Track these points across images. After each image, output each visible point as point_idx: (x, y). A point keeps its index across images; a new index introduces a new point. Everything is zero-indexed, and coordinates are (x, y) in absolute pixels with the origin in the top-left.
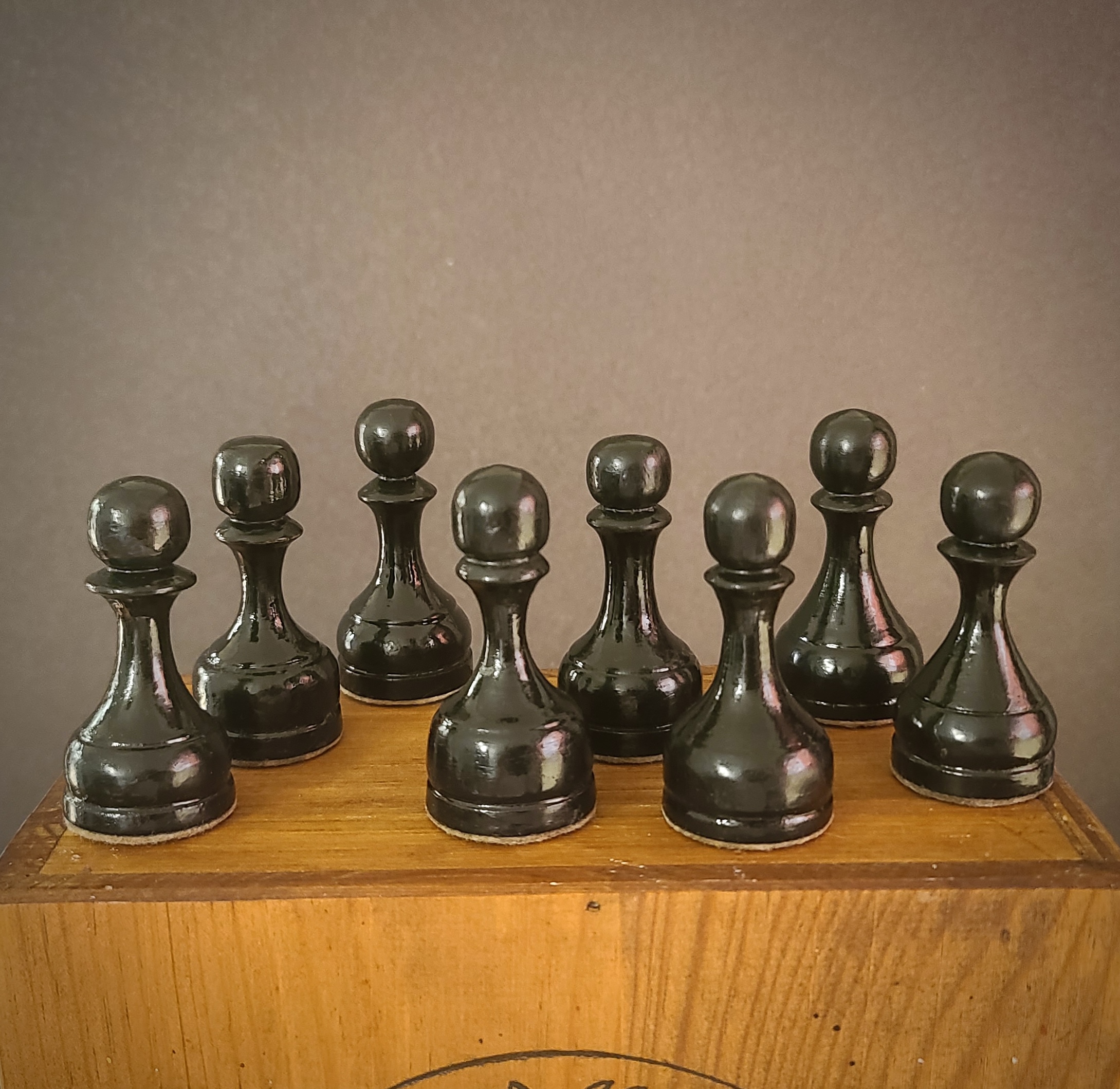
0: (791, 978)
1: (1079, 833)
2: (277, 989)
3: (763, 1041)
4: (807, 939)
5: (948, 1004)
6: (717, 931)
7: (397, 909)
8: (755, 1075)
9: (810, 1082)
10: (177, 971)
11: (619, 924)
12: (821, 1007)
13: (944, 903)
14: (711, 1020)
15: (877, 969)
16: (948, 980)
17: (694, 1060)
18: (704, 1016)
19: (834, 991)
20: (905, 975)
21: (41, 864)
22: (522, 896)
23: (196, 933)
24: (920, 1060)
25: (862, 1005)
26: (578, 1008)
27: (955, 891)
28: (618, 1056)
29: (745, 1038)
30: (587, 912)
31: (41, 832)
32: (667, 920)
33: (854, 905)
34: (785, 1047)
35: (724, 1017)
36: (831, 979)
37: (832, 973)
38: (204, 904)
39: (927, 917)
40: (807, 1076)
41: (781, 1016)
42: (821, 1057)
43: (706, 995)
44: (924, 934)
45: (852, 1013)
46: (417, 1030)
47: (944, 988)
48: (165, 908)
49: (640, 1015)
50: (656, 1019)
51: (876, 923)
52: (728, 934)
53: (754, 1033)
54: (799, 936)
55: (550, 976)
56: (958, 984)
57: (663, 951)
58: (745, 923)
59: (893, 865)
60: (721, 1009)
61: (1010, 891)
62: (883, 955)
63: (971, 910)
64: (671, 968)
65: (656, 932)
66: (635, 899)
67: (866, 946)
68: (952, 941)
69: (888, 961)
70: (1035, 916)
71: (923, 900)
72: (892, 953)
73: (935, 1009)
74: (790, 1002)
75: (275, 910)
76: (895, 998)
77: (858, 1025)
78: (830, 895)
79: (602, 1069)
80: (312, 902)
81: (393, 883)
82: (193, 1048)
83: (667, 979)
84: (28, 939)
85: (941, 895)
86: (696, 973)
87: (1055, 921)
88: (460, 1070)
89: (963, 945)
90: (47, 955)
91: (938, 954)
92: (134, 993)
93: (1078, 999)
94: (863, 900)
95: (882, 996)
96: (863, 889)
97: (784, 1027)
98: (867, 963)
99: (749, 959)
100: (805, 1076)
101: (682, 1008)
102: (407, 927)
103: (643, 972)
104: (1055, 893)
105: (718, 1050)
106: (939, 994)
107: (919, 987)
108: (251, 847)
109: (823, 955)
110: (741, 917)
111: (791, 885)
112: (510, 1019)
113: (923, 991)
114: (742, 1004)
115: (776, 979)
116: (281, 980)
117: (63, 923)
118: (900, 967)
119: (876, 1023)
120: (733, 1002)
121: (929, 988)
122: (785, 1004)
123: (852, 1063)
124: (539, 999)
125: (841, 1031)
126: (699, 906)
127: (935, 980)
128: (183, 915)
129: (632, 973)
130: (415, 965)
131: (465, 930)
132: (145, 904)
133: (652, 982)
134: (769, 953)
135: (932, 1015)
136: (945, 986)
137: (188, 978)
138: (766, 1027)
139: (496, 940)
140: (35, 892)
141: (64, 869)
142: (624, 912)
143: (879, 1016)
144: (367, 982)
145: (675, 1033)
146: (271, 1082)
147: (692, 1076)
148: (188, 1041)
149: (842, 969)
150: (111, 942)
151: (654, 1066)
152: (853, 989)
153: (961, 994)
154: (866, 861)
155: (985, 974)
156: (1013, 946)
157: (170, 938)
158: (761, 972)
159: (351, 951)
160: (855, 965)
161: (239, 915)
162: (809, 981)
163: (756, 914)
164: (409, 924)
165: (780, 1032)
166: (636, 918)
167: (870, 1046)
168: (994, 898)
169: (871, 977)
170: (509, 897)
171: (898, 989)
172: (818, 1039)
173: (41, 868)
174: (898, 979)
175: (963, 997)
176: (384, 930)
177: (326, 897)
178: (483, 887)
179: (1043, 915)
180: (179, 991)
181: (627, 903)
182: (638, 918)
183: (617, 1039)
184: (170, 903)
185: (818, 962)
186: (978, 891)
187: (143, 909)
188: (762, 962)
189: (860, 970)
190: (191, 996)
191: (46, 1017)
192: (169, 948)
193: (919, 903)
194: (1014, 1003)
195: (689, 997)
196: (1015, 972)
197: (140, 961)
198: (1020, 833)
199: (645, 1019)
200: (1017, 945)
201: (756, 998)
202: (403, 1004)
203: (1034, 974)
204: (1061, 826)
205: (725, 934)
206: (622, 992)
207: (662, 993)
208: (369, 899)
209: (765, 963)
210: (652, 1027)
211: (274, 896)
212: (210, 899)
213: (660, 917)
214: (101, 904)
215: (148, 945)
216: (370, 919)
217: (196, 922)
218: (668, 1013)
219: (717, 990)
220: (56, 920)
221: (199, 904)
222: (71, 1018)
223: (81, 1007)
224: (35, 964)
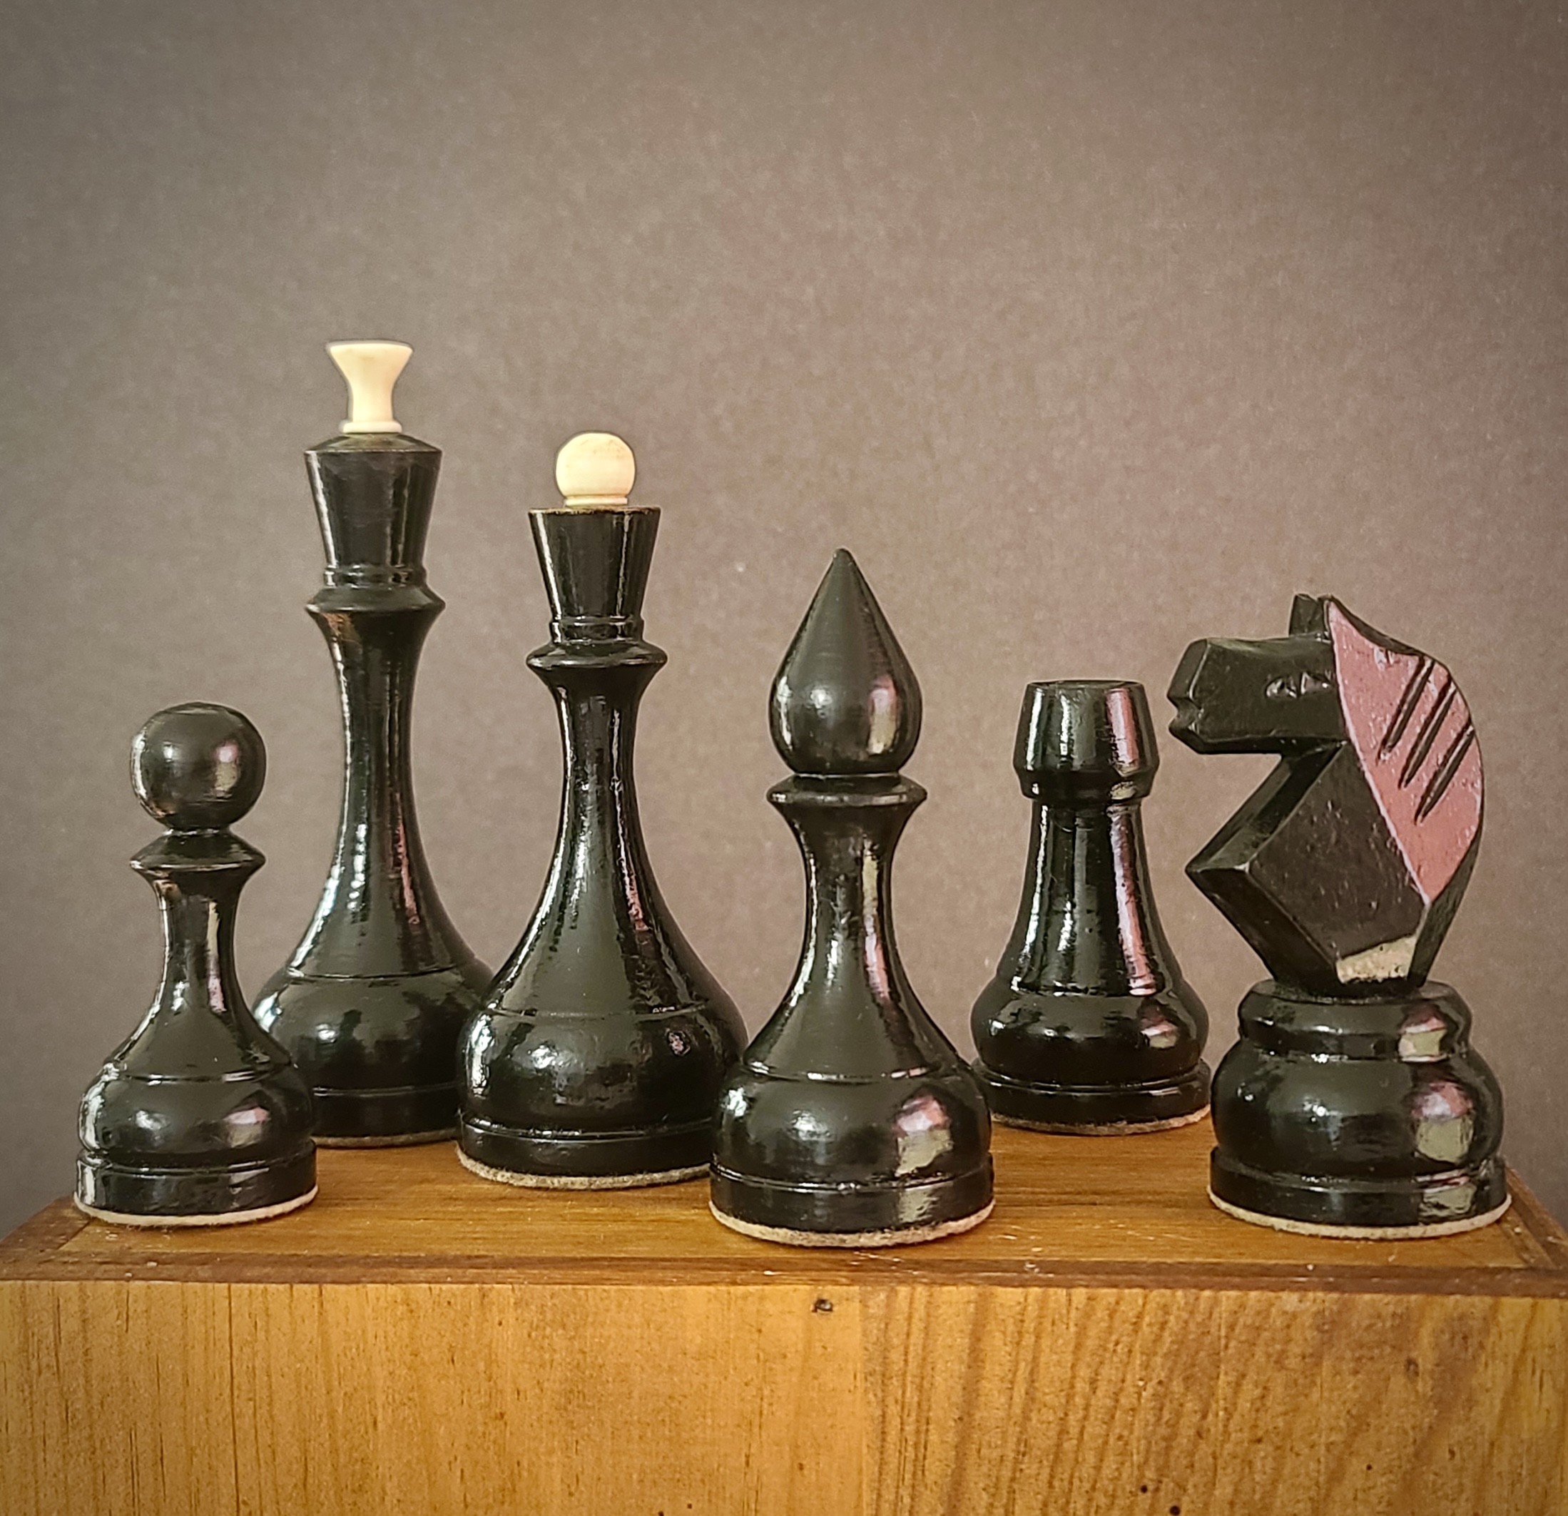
0: (1105, 1426)
2: (375, 1423)
4: (1128, 1363)
5: (1336, 1476)
6: (998, 1347)
7: (550, 1304)
10: (236, 1393)
11: (859, 1336)
12: (1150, 1474)
13: (1320, 1313)
14: (992, 1490)
15: (1229, 1416)
16: (1334, 1437)
18: (981, 1485)
19: (1168, 1449)
20: (1270, 1427)
21: (62, 1241)
22: (723, 1288)
23: (267, 1331)
25: (1210, 1474)
26: (801, 1467)
27: (1335, 1295)
30: (814, 1314)
32: (927, 1330)
33: (1192, 1313)
35: (1010, 1487)
36: (1163, 1431)
37: (1165, 1419)
38: (281, 1287)
39: (1296, 1334)
41: (1094, 1488)
43: (984, 1451)
44: (1292, 1362)
45: (1195, 1486)
46: (571, 1494)
47: (1328, 1450)
48: (226, 1293)
49: (890, 1480)
50: (913, 1487)
51: (1223, 1342)
52: (1014, 1354)
54: (1115, 1359)
55: (761, 1413)
56: (1348, 1445)
57: (923, 1378)
58: (1038, 1337)
60: (1006, 1473)
61: (1415, 1298)
62: (1236, 1393)
63: (1359, 1325)
64: (934, 1406)
65: (911, 1348)
66: (882, 1296)
67: (1212, 1379)
68: (1335, 1376)
69: (1244, 1405)
70: (1452, 1338)
71: (1288, 1308)
73: (1317, 1484)
74: (1105, 1464)
75: (378, 1299)
76: (1258, 1464)
77: (1206, 1505)
78: (1158, 1296)
80: (430, 1289)
81: (545, 1270)
82: (250, 1513)
83: (928, 1423)
84: (33, 1335)
85: (1314, 1301)
86: (970, 1415)
87: (1481, 1346)
89: (1351, 1382)
90: (58, 1361)
91: (1315, 1395)
92: (174, 1424)
93: (1524, 1473)
94: (1203, 1306)
95: (1238, 1461)
96: (1202, 1289)
97: (1098, 1506)
98: (1214, 1406)
99: (1046, 1394)
101: (949, 1472)
102: (560, 1332)
103: (893, 1410)
104: (1480, 1303)
106: (1322, 1459)
107: (1291, 1449)
108: (357, 1233)
109: (1150, 1390)
110: (1031, 1330)
111: (1102, 1281)
112: (703, 1481)
113: (1298, 1455)
114: (1035, 1466)
115: (1083, 1427)
116: (380, 1410)
117: (84, 1312)
118: (1262, 1413)
119: (1232, 1504)
120: (1022, 1462)
121: (1306, 1451)
122: (1098, 1468)
124: (745, 1451)
126: (972, 1308)
127: (1315, 1436)
128: (251, 1305)
129: (879, 1412)
130: (571, 1391)
131: (642, 1338)
132: (198, 1286)
133: (907, 1428)
134: (1072, 1387)
135: (1312, 1493)
136: (1329, 1446)
137: (251, 1403)
138: (1072, 1505)
139: (685, 1354)
140: (49, 1268)
141: (93, 1246)
142: (866, 1317)
143: (1236, 1491)
144: (502, 1415)
145: (940, 1511)
148: (245, 1503)
149: (1178, 1415)
150: (148, 1343)
152: (1196, 1446)
153: (1354, 1461)
155: (1386, 1430)
156: (1424, 1386)
157: (231, 1337)
158: (1062, 1415)
159: (482, 1366)
160: (1196, 1408)
161: (327, 1306)
162: (1131, 1433)
163: (1053, 1323)
164: (564, 1326)
166: (883, 1326)
168: (1391, 1308)
169: (1220, 1426)
170: (704, 1288)
171: (1263, 1450)
173: (62, 1245)
174: (1260, 1433)
175: (1356, 1466)
176: (529, 1336)
177: (451, 1283)
178: (669, 1274)
179: (1465, 1338)
180: (237, 1422)
181: (871, 1303)
182: (887, 1325)
184: (234, 1286)
185: (1143, 1401)
186: (1367, 1297)
187: (196, 1292)
188: (1063, 1401)
189: (1204, 1417)
190: (253, 1431)
191: (47, 1457)
192: (228, 1355)
193: (1285, 1313)
194: (1432, 1477)
195: (960, 1450)
196: (1430, 1427)
197: (185, 1375)
199: (898, 1487)
200: (1430, 1383)
201: (1056, 1457)
202: (551, 1452)
203: (1458, 1431)
205: (1010, 1355)
206: (864, 1443)
207: (922, 1446)
208: (510, 1286)
209: (1068, 1402)
210: (907, 1500)
211: (378, 1279)
212: (290, 1282)
213: (917, 1325)
214: (137, 1283)
215: (199, 1349)
216: (510, 1317)
217: (268, 1315)
218: (930, 1478)
219: (999, 1442)
220: (74, 1307)
221: (272, 1287)
222: (82, 1460)
223: (98, 1445)
224: (40, 1373)
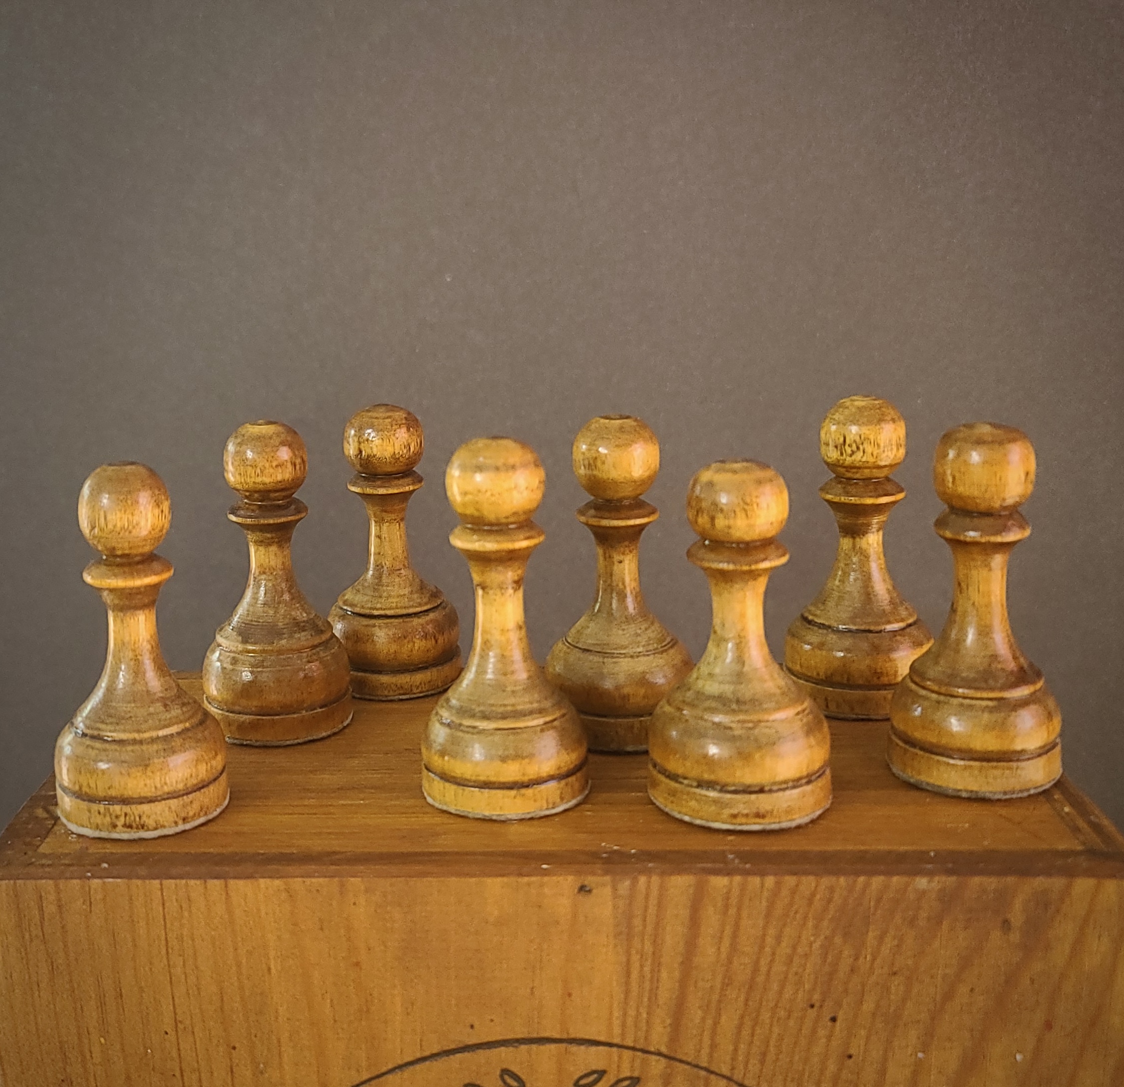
0: (786, 967)
1: (1081, 823)
2: (269, 969)
3: (758, 1031)
4: (803, 926)
5: (948, 996)
6: (711, 917)
7: (389, 890)
8: (750, 1067)
9: (807, 1074)
10: (170, 951)
11: (611, 909)
12: (816, 997)
13: (942, 890)
14: (705, 1009)
15: (874, 959)
16: (947, 971)
17: (687, 1051)
18: (697, 1005)
19: (830, 980)
20: (903, 965)
21: (38, 843)
22: (513, 879)
24: (920, 1055)
25: (859, 996)
26: (570, 995)
27: (953, 879)
28: (610, 1045)
29: (740, 1027)
30: (578, 895)
31: (40, 813)
32: (660, 905)
33: (851, 892)
34: (781, 1038)
35: (718, 1006)
36: (827, 969)
37: (828, 961)
38: (198, 882)
39: (925, 905)
40: (804, 1069)
41: (776, 1005)
42: (818, 1049)
43: (700, 984)
44: (922, 923)
45: (849, 1004)
46: (408, 1014)
47: (943, 979)
48: (159, 885)
49: (632, 1003)
50: (649, 1007)
51: (872, 910)
52: (721, 920)
53: (748, 1023)
54: (794, 923)
55: (541, 961)
56: (957, 975)
57: (656, 937)
58: (739, 909)
59: (890, 852)
60: (715, 997)
61: (1010, 880)
62: (880, 943)
63: (970, 898)
64: (664, 954)
65: (648, 917)
66: (627, 883)
67: (862, 935)
68: (951, 930)
69: (885, 950)
70: (1037, 905)
71: (921, 887)
72: (889, 942)
73: (935, 1000)
74: (785, 991)
75: (267, 888)
76: (893, 989)
77: (856, 1016)
78: (825, 881)
79: (593, 1058)
80: (304, 882)
81: (385, 864)
82: (185, 1028)
83: (660, 965)
84: (25, 916)
85: (938, 882)
86: (690, 960)
87: (1058, 910)
88: (452, 1057)
89: (962, 935)
90: (43, 932)
91: (936, 944)
92: (128, 972)
93: (1084, 993)
94: (859, 886)
95: (879, 987)
96: (859, 875)
97: (779, 1019)
98: (864, 952)
99: (743, 946)
100: (801, 1068)
101: (675, 996)
102: (398, 908)
103: (635, 958)
104: (1057, 882)
105: (712, 1039)
106: (938, 986)
107: (917, 979)
108: (245, 829)
109: (818, 943)
110: (735, 902)
111: (785, 870)
112: (501, 1005)
113: (922, 983)
114: (736, 992)
115: (771, 967)
116: (273, 961)
117: (59, 900)
118: (898, 956)
119: (874, 1014)
120: (726, 990)
121: (928, 980)
122: (780, 993)
123: (850, 1057)
124: (530, 985)
125: (838, 1023)
126: (691, 891)
127: (934, 971)
128: (177, 894)
129: (624, 959)
130: (406, 947)
131: (456, 912)
132: (139, 882)
133: (645, 969)
134: (763, 940)
135: (931, 1007)
136: (944, 977)
137: (181, 958)
138: (761, 1017)
139: (487, 922)
140: (32, 870)
141: (61, 847)
142: (615, 896)
143: (877, 1007)
144: (357, 964)
145: (668, 1021)
146: (262, 1066)
147: (687, 1067)
149: (838, 959)
150: (106, 920)
151: (646, 1055)
152: (850, 979)
153: (962, 985)
154: (862, 848)
155: (985, 966)
156: (1014, 937)
157: (164, 916)
158: (756, 960)
159: (342, 931)
160: (852, 954)
161: (232, 894)
162: (805, 970)
163: (750, 900)
164: (400, 905)
165: (775, 1023)
166: (628, 903)
167: (868, 1038)
168: (993, 886)
169: (868, 966)
170: (499, 879)
171: (898, 980)
172: (814, 1031)
173: (38, 847)
174: (895, 969)
175: (963, 989)
176: (375, 911)
177: (318, 877)
178: (474, 868)
179: (1046, 905)
180: (172, 971)
181: (619, 887)
182: (631, 902)
183: (610, 1025)
184: (164, 881)
185: (813, 950)
186: (977, 880)
187: (138, 886)
188: (757, 950)
189: (856, 959)
190: (183, 976)
191: (41, 995)
192: (163, 927)
193: (917, 891)
194: (1016, 997)
195: (683, 985)
196: (1017, 964)
197: (134, 940)
198: (1019, 823)
199: (638, 1007)
200: (1018, 936)
201: (751, 987)
202: (393, 987)
203: (1037, 967)
204: (1063, 818)
205: (718, 920)
206: (614, 978)
207: (655, 979)
208: (360, 879)
209: (760, 951)
210: (645, 1015)
211: (267, 875)
212: (204, 877)
213: (653, 901)
214: (96, 881)
215: (142, 924)
216: (362, 900)
217: (189, 900)
218: (661, 1001)
219: (710, 978)
220: (52, 897)
221: (192, 882)
222: (65, 996)
223: (76, 986)
224: (31, 941)
